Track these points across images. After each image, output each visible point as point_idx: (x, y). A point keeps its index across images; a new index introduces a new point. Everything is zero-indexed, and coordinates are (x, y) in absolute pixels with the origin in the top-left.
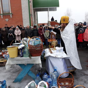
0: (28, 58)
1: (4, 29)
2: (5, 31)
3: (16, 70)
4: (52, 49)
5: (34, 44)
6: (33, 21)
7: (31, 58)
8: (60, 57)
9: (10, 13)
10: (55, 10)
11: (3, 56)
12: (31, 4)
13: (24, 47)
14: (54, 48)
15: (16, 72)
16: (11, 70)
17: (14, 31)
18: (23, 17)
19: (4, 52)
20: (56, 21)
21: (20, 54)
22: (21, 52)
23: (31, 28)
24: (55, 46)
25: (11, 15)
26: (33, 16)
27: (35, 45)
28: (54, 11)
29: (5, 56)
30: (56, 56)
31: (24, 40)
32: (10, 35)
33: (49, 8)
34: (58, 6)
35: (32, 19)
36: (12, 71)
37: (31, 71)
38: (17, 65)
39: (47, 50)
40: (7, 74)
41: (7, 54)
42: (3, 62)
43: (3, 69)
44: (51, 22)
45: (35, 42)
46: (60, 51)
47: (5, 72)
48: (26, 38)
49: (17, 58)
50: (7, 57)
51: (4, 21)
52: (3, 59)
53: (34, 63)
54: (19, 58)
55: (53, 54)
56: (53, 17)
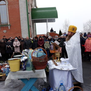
0: (32, 71)
1: (3, 41)
2: (4, 43)
3: (17, 85)
4: (56, 61)
5: (37, 56)
6: (32, 32)
7: (35, 72)
8: (66, 70)
9: (9, 24)
10: (54, 21)
11: (2, 70)
12: (30, 15)
13: (27, 59)
14: (59, 59)
15: (16, 87)
16: (11, 85)
17: (13, 42)
18: (22, 29)
19: (2, 65)
20: (55, 32)
21: (22, 68)
22: (24, 65)
23: (30, 39)
24: (59, 58)
25: (9, 27)
26: (32, 27)
27: (39, 56)
28: (52, 22)
29: (4, 70)
30: (62, 68)
31: (25, 52)
32: (8, 47)
33: (48, 19)
34: (57, 17)
35: (31, 30)
36: (11, 87)
37: (34, 87)
38: (19, 79)
39: (50, 62)
40: (6, 90)
41: (5, 67)
42: (1, 76)
43: (2, 84)
44: (50, 33)
45: (39, 53)
46: (65, 63)
47: (5, 88)
48: (27, 50)
49: (19, 71)
50: (6, 70)
51: (1, 32)
52: (1, 73)
53: (38, 77)
54: (22, 72)
55: (58, 66)
56: (52, 28)
